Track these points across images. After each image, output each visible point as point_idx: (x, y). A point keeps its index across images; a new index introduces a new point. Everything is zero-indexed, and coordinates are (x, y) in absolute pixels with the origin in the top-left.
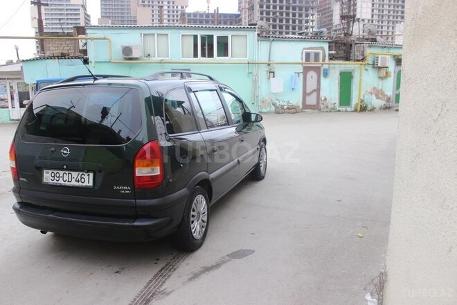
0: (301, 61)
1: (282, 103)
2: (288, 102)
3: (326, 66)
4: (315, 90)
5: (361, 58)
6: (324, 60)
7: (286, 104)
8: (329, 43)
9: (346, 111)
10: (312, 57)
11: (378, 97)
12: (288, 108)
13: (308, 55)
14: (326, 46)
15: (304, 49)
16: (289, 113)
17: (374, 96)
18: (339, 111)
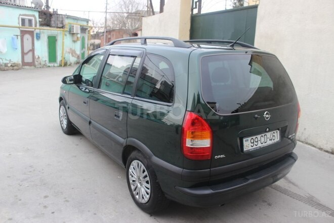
0: (18, 25)
1: (5, 62)
2: (10, 60)
3: (37, 31)
4: (30, 51)
5: (61, 26)
6: (36, 26)
7: (8, 62)
8: (39, 12)
9: (54, 66)
10: (27, 22)
11: (73, 56)
12: (11, 66)
13: (23, 20)
14: (37, 14)
15: (20, 15)
16: (13, 70)
17: (70, 54)
18: (49, 66)
